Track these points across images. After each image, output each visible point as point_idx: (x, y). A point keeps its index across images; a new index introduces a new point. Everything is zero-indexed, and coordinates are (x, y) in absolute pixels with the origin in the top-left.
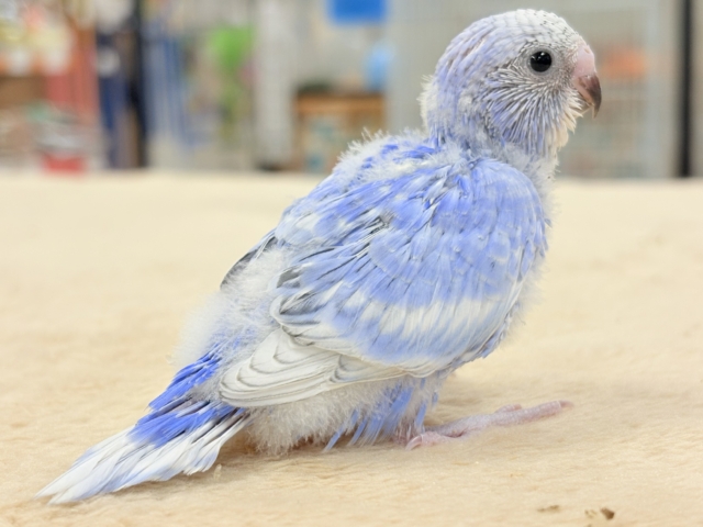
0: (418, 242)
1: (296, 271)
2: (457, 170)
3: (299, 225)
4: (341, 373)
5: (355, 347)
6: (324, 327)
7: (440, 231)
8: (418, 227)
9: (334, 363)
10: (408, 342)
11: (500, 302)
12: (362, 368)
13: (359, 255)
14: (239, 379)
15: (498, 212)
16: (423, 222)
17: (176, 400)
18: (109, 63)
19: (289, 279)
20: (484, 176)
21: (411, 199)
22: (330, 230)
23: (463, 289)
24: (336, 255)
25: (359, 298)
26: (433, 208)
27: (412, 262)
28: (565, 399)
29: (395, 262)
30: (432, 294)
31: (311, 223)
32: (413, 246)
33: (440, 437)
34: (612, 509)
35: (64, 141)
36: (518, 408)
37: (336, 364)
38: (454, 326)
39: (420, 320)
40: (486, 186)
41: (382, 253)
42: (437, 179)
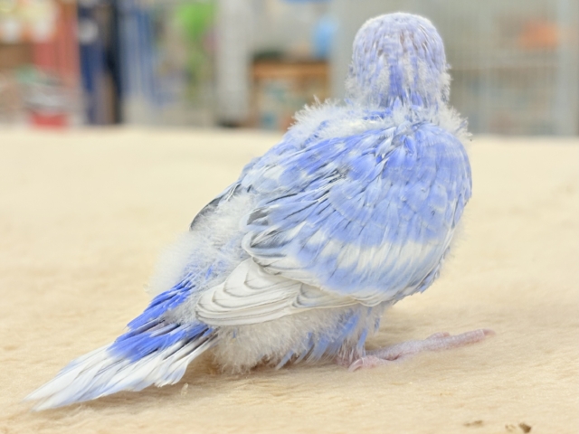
0: (372, 191)
1: (264, 211)
2: (402, 130)
3: (266, 175)
4: (302, 299)
5: (315, 278)
6: (289, 259)
7: (389, 183)
8: (371, 178)
9: (297, 290)
10: (360, 277)
11: (437, 246)
12: (320, 296)
13: (320, 200)
14: (214, 301)
15: (437, 169)
16: (376, 174)
17: (152, 321)
18: (89, 33)
19: (258, 217)
20: (427, 138)
21: (364, 154)
22: (293, 180)
23: (408, 233)
24: (299, 200)
25: (320, 237)
26: (384, 162)
27: (366, 208)
28: (488, 328)
29: (352, 208)
30: (382, 236)
31: (277, 173)
32: (367, 194)
33: (378, 360)
34: (529, 424)
35: (50, 101)
36: (446, 335)
37: (298, 292)
38: (399, 264)
39: (372, 257)
40: (428, 147)
41: (341, 199)
42: (384, 138)
